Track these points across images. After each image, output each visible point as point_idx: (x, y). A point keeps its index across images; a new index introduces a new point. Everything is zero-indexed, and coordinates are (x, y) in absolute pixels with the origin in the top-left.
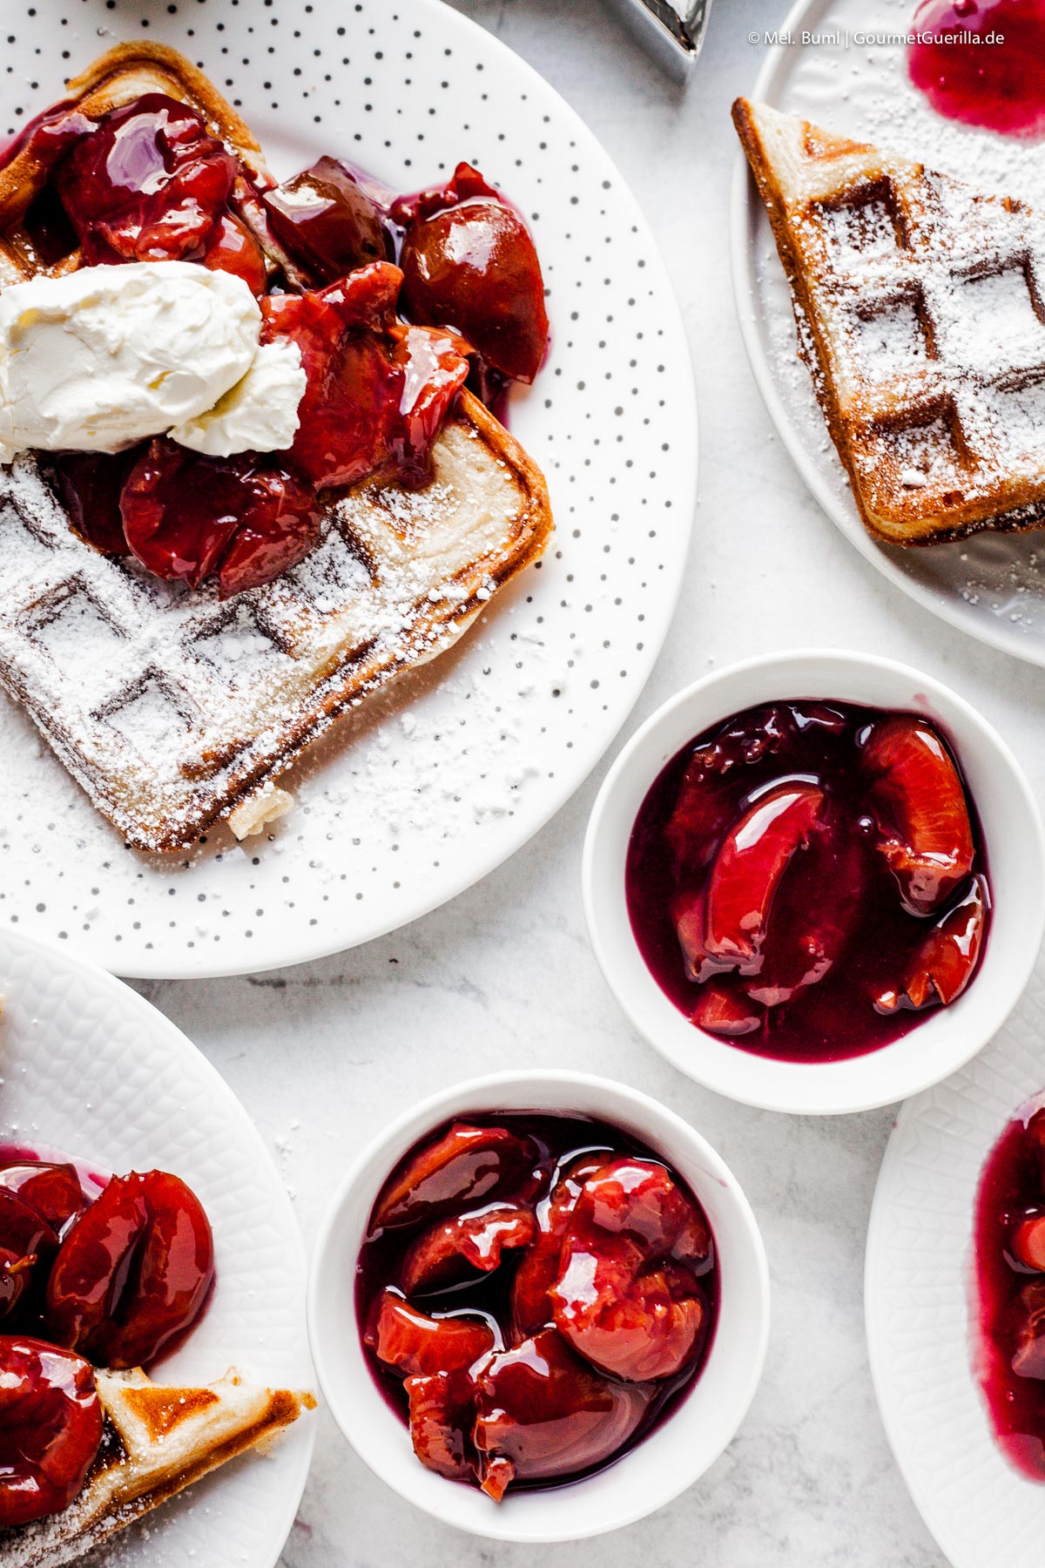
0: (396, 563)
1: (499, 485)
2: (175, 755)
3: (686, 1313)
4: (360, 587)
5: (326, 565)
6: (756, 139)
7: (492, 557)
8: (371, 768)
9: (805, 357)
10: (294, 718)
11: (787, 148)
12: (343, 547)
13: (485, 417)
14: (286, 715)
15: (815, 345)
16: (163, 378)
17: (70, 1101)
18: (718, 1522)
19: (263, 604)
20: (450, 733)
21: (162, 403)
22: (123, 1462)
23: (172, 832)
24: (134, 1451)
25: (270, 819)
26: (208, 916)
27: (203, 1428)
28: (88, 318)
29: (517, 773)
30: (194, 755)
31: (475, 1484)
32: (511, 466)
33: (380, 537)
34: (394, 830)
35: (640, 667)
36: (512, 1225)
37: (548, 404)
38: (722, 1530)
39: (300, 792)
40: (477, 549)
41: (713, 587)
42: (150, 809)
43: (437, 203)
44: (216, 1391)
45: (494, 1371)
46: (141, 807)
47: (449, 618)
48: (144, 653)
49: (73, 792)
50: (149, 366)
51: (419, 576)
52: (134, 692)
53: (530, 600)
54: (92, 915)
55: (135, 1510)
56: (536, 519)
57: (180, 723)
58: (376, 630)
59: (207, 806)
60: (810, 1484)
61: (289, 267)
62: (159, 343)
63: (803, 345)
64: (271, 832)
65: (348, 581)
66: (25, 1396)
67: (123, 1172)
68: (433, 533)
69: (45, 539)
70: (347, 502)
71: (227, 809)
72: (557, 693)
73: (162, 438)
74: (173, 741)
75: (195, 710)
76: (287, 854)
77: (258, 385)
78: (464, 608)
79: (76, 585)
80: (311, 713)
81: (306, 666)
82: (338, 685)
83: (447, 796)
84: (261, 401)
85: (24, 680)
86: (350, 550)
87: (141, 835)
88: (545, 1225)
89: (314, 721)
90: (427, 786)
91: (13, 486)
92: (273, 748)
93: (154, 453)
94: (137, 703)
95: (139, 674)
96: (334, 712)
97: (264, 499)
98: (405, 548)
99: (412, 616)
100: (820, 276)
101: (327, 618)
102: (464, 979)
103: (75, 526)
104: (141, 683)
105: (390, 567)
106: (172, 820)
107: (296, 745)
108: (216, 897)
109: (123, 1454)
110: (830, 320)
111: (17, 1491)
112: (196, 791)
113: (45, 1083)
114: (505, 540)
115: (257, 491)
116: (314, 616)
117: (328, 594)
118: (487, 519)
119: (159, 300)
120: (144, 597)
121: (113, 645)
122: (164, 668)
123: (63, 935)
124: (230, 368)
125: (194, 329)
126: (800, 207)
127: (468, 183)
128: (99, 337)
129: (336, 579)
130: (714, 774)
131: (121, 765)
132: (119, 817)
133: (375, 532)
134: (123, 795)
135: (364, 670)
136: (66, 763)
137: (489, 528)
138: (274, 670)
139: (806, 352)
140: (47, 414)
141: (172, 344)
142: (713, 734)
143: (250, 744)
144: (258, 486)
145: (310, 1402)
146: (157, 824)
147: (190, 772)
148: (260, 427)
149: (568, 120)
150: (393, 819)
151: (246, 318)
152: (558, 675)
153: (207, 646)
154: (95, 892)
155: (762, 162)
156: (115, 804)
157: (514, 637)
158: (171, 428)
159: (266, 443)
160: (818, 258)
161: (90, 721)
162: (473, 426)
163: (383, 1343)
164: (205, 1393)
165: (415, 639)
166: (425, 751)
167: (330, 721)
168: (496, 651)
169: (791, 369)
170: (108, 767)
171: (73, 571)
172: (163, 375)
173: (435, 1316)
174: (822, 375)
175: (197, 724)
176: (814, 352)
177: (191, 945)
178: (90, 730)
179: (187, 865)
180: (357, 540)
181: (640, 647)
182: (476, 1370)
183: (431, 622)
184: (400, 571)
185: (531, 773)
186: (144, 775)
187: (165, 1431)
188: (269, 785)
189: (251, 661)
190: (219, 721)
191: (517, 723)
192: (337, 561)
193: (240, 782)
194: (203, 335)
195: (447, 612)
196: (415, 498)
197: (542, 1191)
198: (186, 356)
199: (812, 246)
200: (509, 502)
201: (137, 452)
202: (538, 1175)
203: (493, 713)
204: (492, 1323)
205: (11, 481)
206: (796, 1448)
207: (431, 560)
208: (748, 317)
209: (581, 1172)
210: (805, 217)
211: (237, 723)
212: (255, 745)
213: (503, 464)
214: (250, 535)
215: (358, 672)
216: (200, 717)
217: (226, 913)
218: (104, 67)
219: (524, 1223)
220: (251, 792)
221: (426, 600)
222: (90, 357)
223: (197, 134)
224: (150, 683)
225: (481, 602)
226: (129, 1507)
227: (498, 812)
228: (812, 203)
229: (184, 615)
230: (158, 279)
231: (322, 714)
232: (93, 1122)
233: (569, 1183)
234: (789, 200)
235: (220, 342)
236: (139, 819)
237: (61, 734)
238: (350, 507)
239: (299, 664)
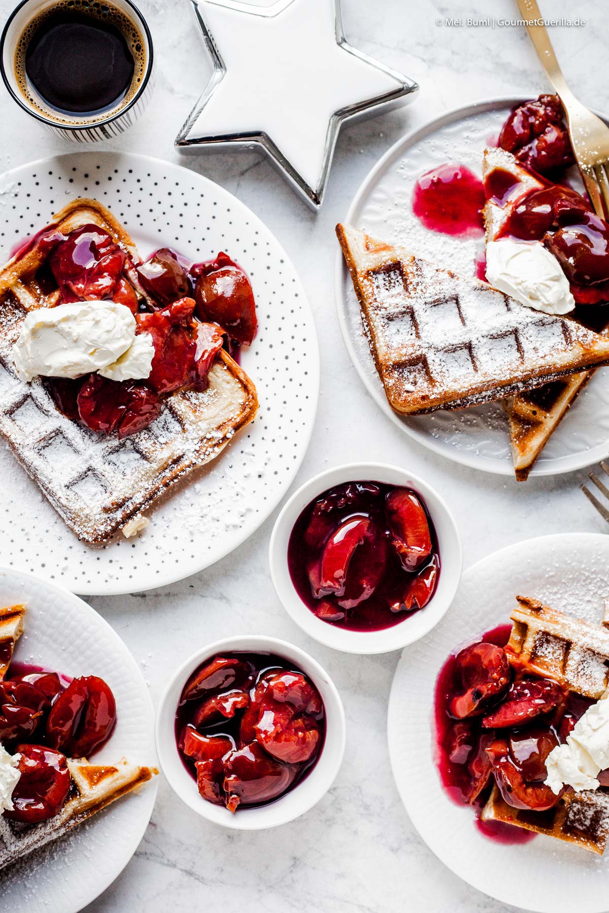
0: (192, 423)
1: (236, 389)
2: (100, 502)
3: (312, 735)
4: (177, 433)
5: (163, 423)
6: (345, 242)
7: (233, 420)
8: (182, 507)
9: (365, 334)
10: (150, 487)
11: (358, 247)
12: (170, 416)
13: (230, 361)
14: (147, 486)
15: (369, 330)
16: (95, 351)
17: (55, 646)
18: (328, 823)
19: (137, 441)
20: (215, 493)
21: (95, 361)
22: (78, 797)
23: (99, 535)
24: (83, 792)
25: (140, 529)
26: (113, 569)
27: (112, 783)
28: (64, 326)
29: (243, 510)
30: (108, 503)
31: (224, 806)
32: (241, 381)
33: (186, 412)
34: (191, 533)
35: (295, 465)
36: (239, 699)
37: (257, 353)
38: (329, 826)
39: (152, 517)
40: (227, 417)
41: (327, 429)
42: (89, 525)
43: (211, 268)
44: (117, 767)
45: (232, 759)
46: (86, 524)
47: (215, 445)
48: (87, 461)
49: (56, 516)
50: (90, 346)
51: (202, 428)
52: (83, 476)
53: (249, 436)
54: (65, 569)
55: (83, 817)
56: (251, 404)
57: (102, 489)
58: (184, 451)
59: (113, 524)
60: (367, 807)
61: (148, 298)
62: (94, 337)
63: (365, 330)
64: (140, 534)
65: (172, 430)
66: (39, 769)
67: (79, 677)
68: (208, 410)
69: (46, 413)
70: (172, 398)
71: (122, 525)
72: (260, 476)
73: (95, 373)
74: (99, 497)
75: (108, 484)
76: (146, 543)
77: (135, 352)
78: (221, 441)
79: (58, 432)
80: (157, 485)
81: (155, 466)
82: (168, 474)
83: (214, 519)
84: (136, 359)
85: (37, 472)
86: (173, 417)
87: (86, 536)
88: (253, 699)
89: (158, 489)
90: (206, 515)
91: (32, 391)
92: (141, 500)
93: (92, 380)
94: (84, 481)
95: (85, 469)
96: (166, 485)
97: (137, 399)
98: (196, 417)
99: (199, 445)
100: (371, 303)
101: (163, 446)
102: (221, 594)
103: (58, 407)
104: (86, 473)
105: (190, 425)
106: (99, 530)
107: (151, 498)
108: (117, 561)
109: (78, 793)
110: (375, 321)
111: (35, 809)
112: (108, 518)
113: (45, 639)
114: (238, 413)
115: (134, 396)
116: (158, 446)
117: (164, 435)
118: (231, 404)
119: (94, 319)
120: (87, 437)
121: (74, 456)
122: (96, 467)
123: (53, 577)
124: (123, 347)
125: (108, 332)
126: (363, 274)
127: (223, 260)
128: (69, 334)
129: (167, 429)
130: (324, 512)
131: (77, 507)
132: (76, 528)
133: (184, 410)
134: (78, 520)
135: (179, 467)
136: (54, 506)
137: (232, 408)
138: (141, 467)
139: (366, 333)
140: (47, 364)
141: (99, 338)
142: (325, 495)
143: (131, 498)
144: (134, 393)
145: (156, 772)
146: (92, 531)
147: (106, 510)
148: (136, 369)
149: (266, 233)
150: (191, 529)
151: (129, 325)
152: (260, 469)
153: (113, 457)
154: (66, 559)
155: (348, 252)
156: (75, 523)
157: (242, 452)
158: (98, 370)
159: (138, 376)
160: (370, 295)
161: (64, 489)
162: (225, 364)
163: (186, 747)
164: (113, 768)
165: (200, 454)
166: (205, 500)
167: (165, 489)
168: (234, 457)
169: (360, 338)
170: (72, 508)
171: (57, 426)
172: (95, 350)
173: (208, 736)
174: (372, 342)
175: (109, 490)
176: (369, 332)
177: (106, 581)
178: (65, 493)
179: (104, 547)
180: (176, 413)
181: (295, 457)
182: (225, 758)
183: (207, 447)
184: (194, 426)
185: (249, 510)
186: (86, 511)
187: (96, 784)
188: (139, 515)
189: (132, 463)
190: (119, 489)
191: (244, 489)
192: (168, 422)
193: (127, 514)
194: (112, 334)
195: (214, 443)
196: (201, 395)
197: (253, 685)
198: (105, 343)
199: (367, 290)
200: (240, 397)
201: (84, 379)
202: (251, 678)
203: (233, 485)
204: (232, 739)
205: (31, 388)
206: (361, 792)
207: (207, 421)
208: (342, 317)
209: (268, 677)
210: (365, 278)
211: (126, 490)
212: (133, 499)
213: (237, 380)
214: (131, 414)
215: (176, 468)
216: (110, 487)
217: (121, 568)
218: (69, 210)
219: (245, 698)
220: (132, 518)
221: (205, 438)
222: (65, 341)
223: (109, 242)
224: (89, 473)
225: (228, 439)
226: (81, 816)
227: (235, 526)
228: (368, 271)
229: (103, 445)
230: (93, 310)
231: (161, 486)
232: (65, 655)
233: (263, 682)
234: (358, 270)
235: (119, 336)
236: (85, 529)
237: (52, 494)
238: (173, 400)
239: (152, 465)
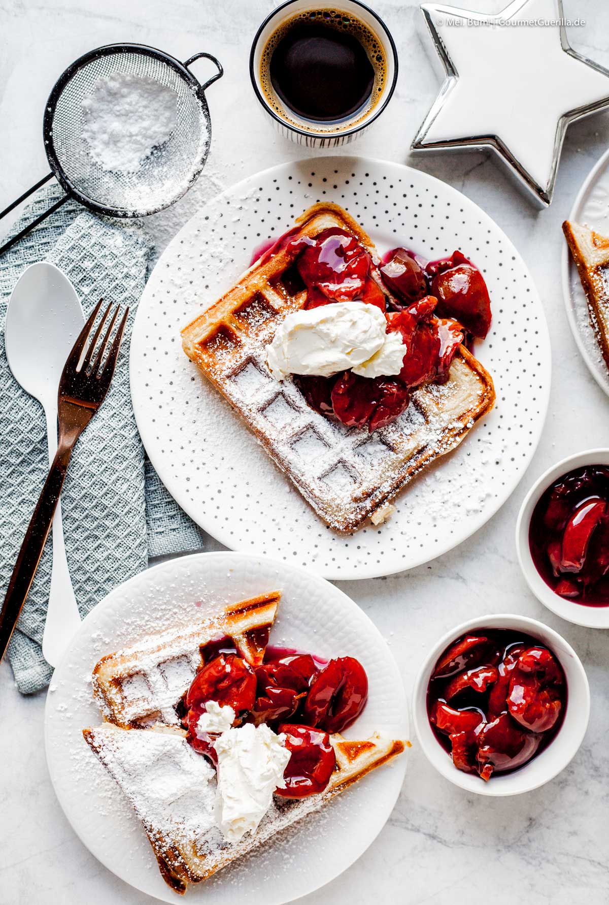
0: (436, 414)
1: (474, 381)
2: (350, 492)
3: (556, 704)
4: (421, 424)
5: (407, 416)
6: (573, 238)
7: (473, 410)
8: (424, 494)
9: (593, 326)
10: (396, 476)
11: (586, 243)
12: (414, 408)
13: (468, 355)
14: (393, 476)
15: (597, 322)
16: (352, 348)
17: (307, 629)
18: (561, 785)
19: (385, 433)
20: (455, 479)
21: (352, 359)
22: (338, 771)
23: (350, 523)
24: (342, 767)
25: (386, 517)
26: (361, 555)
27: (369, 757)
28: (322, 327)
29: (484, 496)
30: (358, 493)
31: (478, 776)
32: (479, 374)
33: (430, 405)
34: (434, 519)
35: (530, 452)
36: (489, 674)
37: (491, 346)
38: (563, 788)
39: (396, 504)
40: (466, 408)
41: (554, 415)
42: (340, 514)
43: (447, 267)
44: (373, 742)
45: (485, 731)
46: (336, 513)
47: (456, 435)
48: (338, 454)
49: (304, 506)
50: (348, 346)
51: (445, 419)
52: (333, 469)
53: (485, 425)
54: (315, 556)
55: (339, 790)
56: (490, 395)
57: (351, 480)
58: (428, 441)
59: (363, 513)
60: (596, 769)
61: (390, 297)
62: (352, 338)
63: (592, 321)
64: (386, 521)
65: (417, 422)
66: (305, 748)
67: (335, 658)
68: (449, 402)
69: (296, 409)
70: (418, 392)
71: (371, 513)
72: (497, 463)
73: (349, 371)
74: (349, 487)
75: (358, 475)
76: (392, 530)
77: (388, 350)
78: (462, 431)
79: (310, 427)
80: (403, 475)
81: (401, 456)
82: (413, 463)
83: (455, 505)
84: (388, 357)
85: (290, 465)
86: (417, 410)
87: (337, 525)
88: (503, 674)
89: (404, 478)
90: (447, 501)
91: (284, 388)
92: (389, 489)
93: (346, 378)
94: (334, 472)
95: (336, 461)
96: (412, 474)
97: (389, 394)
98: (439, 409)
99: (442, 435)
100: (601, 297)
101: (409, 437)
102: (458, 574)
103: (309, 403)
104: (336, 465)
105: (434, 416)
106: (349, 519)
107: (398, 487)
108: (365, 547)
109: (337, 768)
110: (605, 314)
111: (304, 786)
112: (358, 507)
113: (297, 622)
114: (477, 403)
115: (385, 391)
116: (404, 437)
117: (408, 427)
118: (470, 395)
119: (351, 321)
120: (336, 431)
121: (324, 450)
122: (347, 460)
123: (304, 564)
124: (378, 346)
125: (365, 332)
126: (593, 269)
127: (458, 258)
128: (327, 335)
129: (411, 421)
130: (562, 495)
131: (330, 498)
132: (328, 518)
133: (428, 403)
134: (330, 509)
135: (423, 457)
136: (305, 497)
137: (471, 399)
138: (388, 458)
139: (593, 324)
140: (304, 364)
141: (357, 338)
142: (562, 479)
143: (379, 488)
144: (385, 389)
145: (409, 744)
146: (343, 520)
147: (356, 500)
148: (387, 367)
149: (498, 232)
150: (434, 514)
151: (381, 325)
152: (497, 456)
153: (361, 449)
154: (316, 546)
155: (575, 247)
156: (326, 513)
157: (479, 440)
158: (352, 368)
159: (389, 373)
160: (600, 289)
161: (317, 481)
162: (464, 358)
163: (439, 721)
164: (368, 743)
165: (442, 444)
166: (445, 487)
167: (410, 478)
168: (473, 446)
169: (585, 329)
170: (325, 499)
171: (309, 422)
172: (352, 351)
173: (459, 710)
174: (600, 333)
175: (359, 480)
176: (597, 324)
177: (356, 566)
178: (318, 485)
179: (352, 534)
180: (421, 406)
181: (530, 444)
182: (478, 730)
183: (449, 437)
184: (437, 418)
185: (488, 495)
186: (337, 502)
187: (354, 758)
188: (387, 503)
189: (378, 454)
190: (368, 480)
191: (482, 475)
192: (411, 414)
193: (376, 503)
194: (368, 334)
195: (455, 433)
196: (441, 387)
197: (500, 661)
198: (362, 343)
199: (598, 284)
200: (478, 388)
201: (338, 376)
202: (498, 654)
203: (472, 471)
204: (479, 711)
205: (283, 386)
206: (591, 755)
207: (448, 413)
208: (569, 309)
209: (514, 652)
210: (595, 273)
211: (375, 480)
212: (381, 488)
213: (475, 373)
214: (382, 408)
215: (421, 458)
216: (360, 478)
217: (369, 554)
218: (311, 213)
219: (494, 673)
220: (380, 506)
221: (447, 428)
222: (323, 342)
223: (354, 245)
224: (340, 465)
225: (468, 428)
226: (337, 788)
227: (476, 511)
228: (597, 266)
229: (353, 439)
230: (349, 311)
231: (408, 475)
232: (316, 637)
233: (510, 657)
234: (588, 265)
235: (375, 336)
236: (336, 518)
237: (305, 486)
238: (418, 394)
239: (399, 455)
